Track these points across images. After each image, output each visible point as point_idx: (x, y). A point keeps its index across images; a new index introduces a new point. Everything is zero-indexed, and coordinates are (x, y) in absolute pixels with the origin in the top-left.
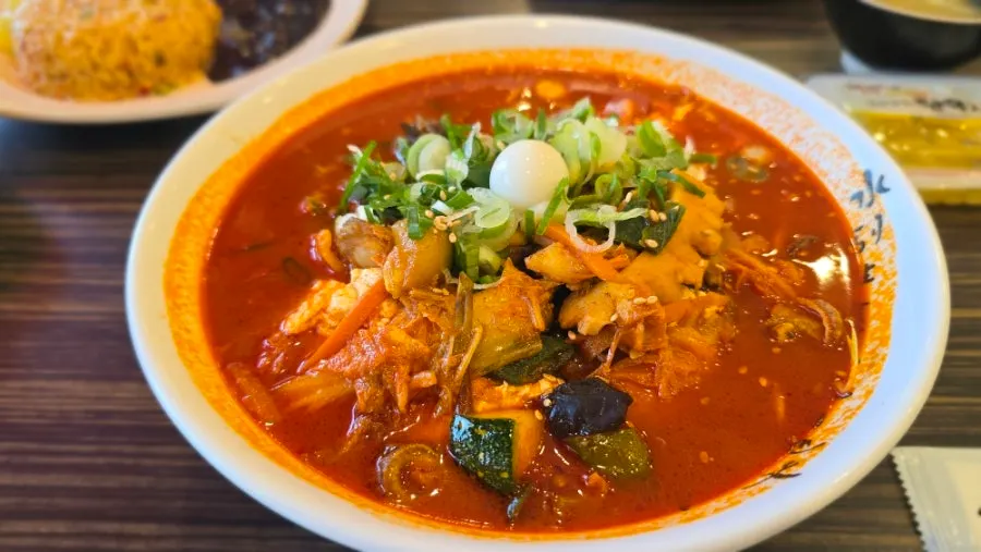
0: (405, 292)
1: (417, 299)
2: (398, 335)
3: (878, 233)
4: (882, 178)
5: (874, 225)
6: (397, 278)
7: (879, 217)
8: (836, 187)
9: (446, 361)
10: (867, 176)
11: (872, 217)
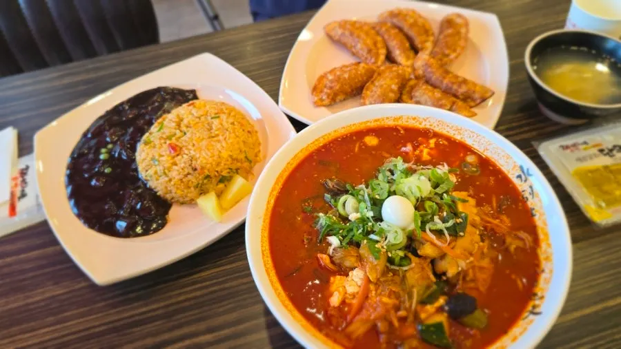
0: (378, 280)
1: (385, 281)
2: (385, 300)
3: (532, 193)
4: (528, 170)
5: (529, 190)
6: (375, 276)
7: (531, 187)
8: (509, 172)
9: (407, 304)
10: (521, 168)
11: (528, 187)
